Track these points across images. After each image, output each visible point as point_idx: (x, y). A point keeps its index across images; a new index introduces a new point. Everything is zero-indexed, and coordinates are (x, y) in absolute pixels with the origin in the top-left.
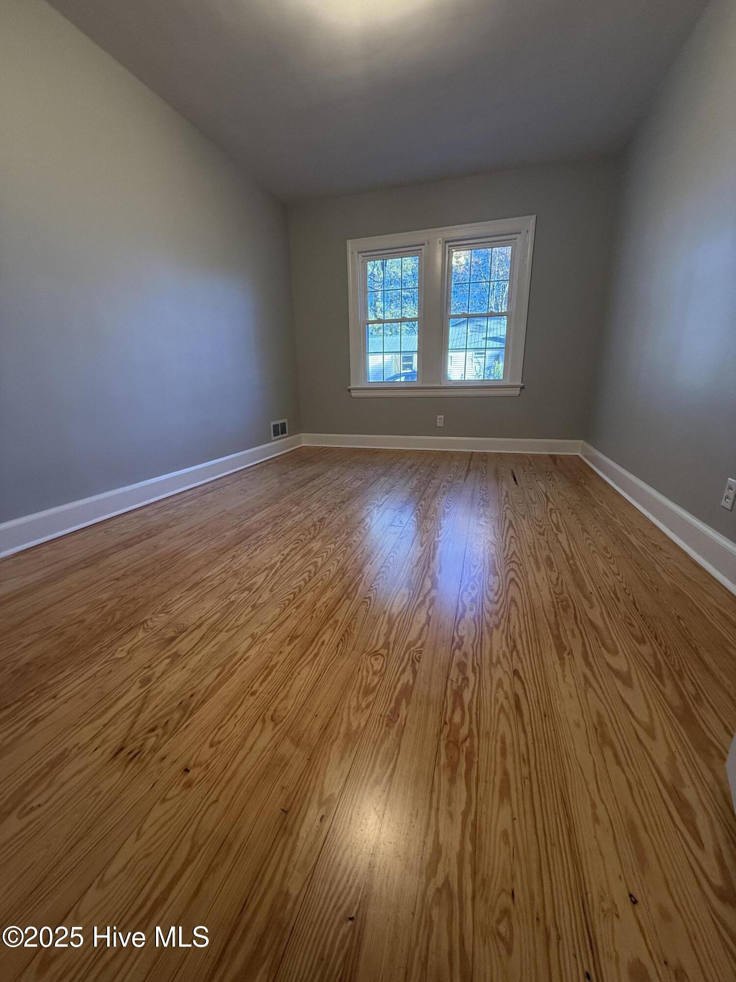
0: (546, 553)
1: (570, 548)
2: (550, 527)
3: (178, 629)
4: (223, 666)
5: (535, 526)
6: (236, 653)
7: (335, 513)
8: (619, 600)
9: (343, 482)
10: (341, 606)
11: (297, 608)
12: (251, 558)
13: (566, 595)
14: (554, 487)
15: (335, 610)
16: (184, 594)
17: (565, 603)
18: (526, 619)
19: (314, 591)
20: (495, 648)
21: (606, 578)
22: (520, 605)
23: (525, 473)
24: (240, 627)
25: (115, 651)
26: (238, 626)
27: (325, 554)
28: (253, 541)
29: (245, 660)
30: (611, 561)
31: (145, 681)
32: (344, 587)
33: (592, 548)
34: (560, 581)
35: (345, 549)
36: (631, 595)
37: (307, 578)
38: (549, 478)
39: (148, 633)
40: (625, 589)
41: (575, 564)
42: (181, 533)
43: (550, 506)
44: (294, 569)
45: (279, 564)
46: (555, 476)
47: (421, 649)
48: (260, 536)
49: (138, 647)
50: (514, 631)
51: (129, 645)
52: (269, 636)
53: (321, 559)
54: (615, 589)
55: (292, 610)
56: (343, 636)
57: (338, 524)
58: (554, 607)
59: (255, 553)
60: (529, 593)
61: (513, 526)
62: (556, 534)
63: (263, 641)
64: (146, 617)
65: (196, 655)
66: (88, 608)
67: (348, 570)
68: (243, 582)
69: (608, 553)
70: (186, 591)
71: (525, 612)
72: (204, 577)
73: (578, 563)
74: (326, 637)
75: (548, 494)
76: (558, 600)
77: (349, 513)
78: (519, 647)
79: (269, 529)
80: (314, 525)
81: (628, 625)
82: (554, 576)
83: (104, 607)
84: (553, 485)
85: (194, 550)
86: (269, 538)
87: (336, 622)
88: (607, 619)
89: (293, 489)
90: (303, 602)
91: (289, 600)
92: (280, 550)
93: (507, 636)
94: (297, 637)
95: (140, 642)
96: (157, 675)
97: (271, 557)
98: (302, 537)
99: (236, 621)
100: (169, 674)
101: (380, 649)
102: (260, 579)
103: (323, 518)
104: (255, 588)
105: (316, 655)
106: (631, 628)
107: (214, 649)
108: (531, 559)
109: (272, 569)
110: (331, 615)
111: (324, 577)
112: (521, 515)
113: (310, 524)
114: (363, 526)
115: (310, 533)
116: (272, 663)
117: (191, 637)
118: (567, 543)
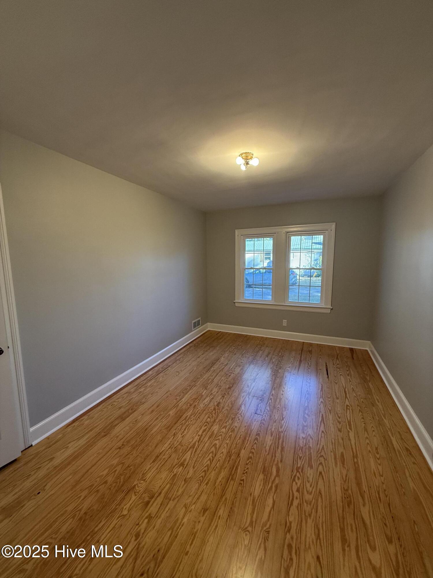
0: (341, 450)
1: (356, 445)
2: (345, 424)
3: (150, 494)
4: (172, 528)
5: (337, 422)
6: (178, 520)
7: (226, 399)
8: (380, 500)
9: (230, 368)
10: (228, 486)
11: (207, 484)
12: (183, 436)
13: (350, 492)
14: (351, 383)
15: (225, 490)
16: (152, 464)
17: (349, 499)
18: (326, 509)
19: (215, 470)
20: (308, 535)
21: (375, 478)
22: (323, 497)
23: (334, 366)
24: (179, 497)
25: (123, 509)
26: (178, 497)
27: (220, 437)
28: (184, 421)
29: (182, 526)
30: (379, 462)
31: (137, 536)
32: (230, 468)
33: (369, 448)
34: (347, 478)
35: (231, 433)
36: (388, 497)
37: (211, 458)
38: (348, 372)
39: (137, 496)
40: (385, 490)
41: (357, 462)
42: (148, 409)
43: (347, 403)
44: (205, 449)
45: (197, 443)
46: (352, 371)
47: (269, 530)
48: (187, 416)
49: (133, 507)
50: (319, 521)
51: (128, 505)
52: (193, 507)
53: (218, 441)
54: (379, 490)
55: (203, 486)
56: (230, 512)
57: (227, 410)
58: (343, 502)
59: (185, 432)
60: (329, 487)
61: (324, 421)
62: (349, 432)
63: (190, 511)
64: (135, 483)
65: (159, 518)
66: (109, 471)
67: (232, 453)
68: (180, 458)
69: (378, 453)
70: (152, 462)
71: (326, 505)
72: (161, 452)
73: (359, 462)
74: (221, 512)
75: (346, 390)
76: (345, 496)
77: (233, 399)
78: (321, 536)
79: (192, 411)
80: (215, 409)
81: (384, 525)
82: (344, 472)
83: (116, 471)
84: (350, 381)
85: (155, 426)
86: (192, 419)
87: (226, 499)
88: (372, 518)
89: (203, 373)
90: (209, 480)
91: (202, 476)
92: (197, 431)
93: (315, 525)
94: (207, 510)
95: (133, 503)
96: (142, 531)
97: (193, 437)
98: (209, 419)
99: (177, 492)
100: (148, 532)
101: (248, 527)
102: (188, 456)
103: (219, 403)
104: (186, 463)
105: (217, 526)
106: (385, 528)
107: (168, 514)
108: (332, 454)
109: (194, 448)
110: (223, 493)
111: (220, 458)
112: (329, 409)
113: (213, 408)
114: (240, 413)
115: (212, 417)
116: (195, 530)
117: (156, 502)
118: (355, 441)
